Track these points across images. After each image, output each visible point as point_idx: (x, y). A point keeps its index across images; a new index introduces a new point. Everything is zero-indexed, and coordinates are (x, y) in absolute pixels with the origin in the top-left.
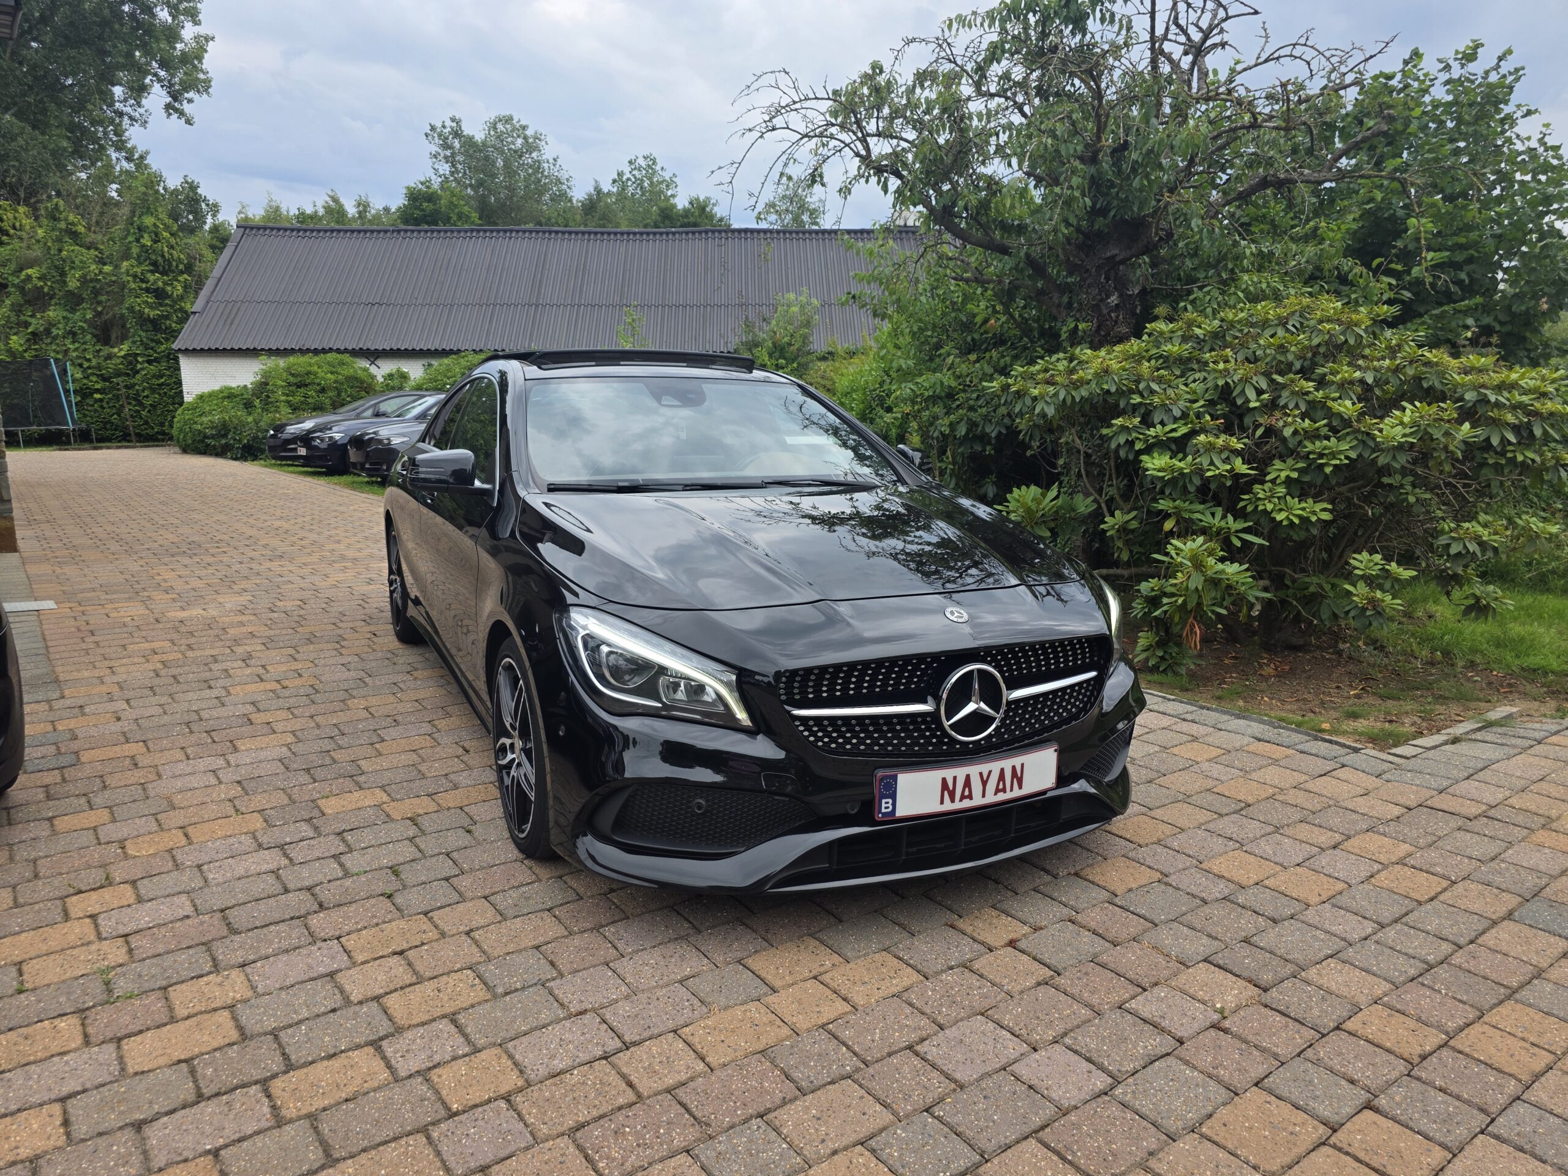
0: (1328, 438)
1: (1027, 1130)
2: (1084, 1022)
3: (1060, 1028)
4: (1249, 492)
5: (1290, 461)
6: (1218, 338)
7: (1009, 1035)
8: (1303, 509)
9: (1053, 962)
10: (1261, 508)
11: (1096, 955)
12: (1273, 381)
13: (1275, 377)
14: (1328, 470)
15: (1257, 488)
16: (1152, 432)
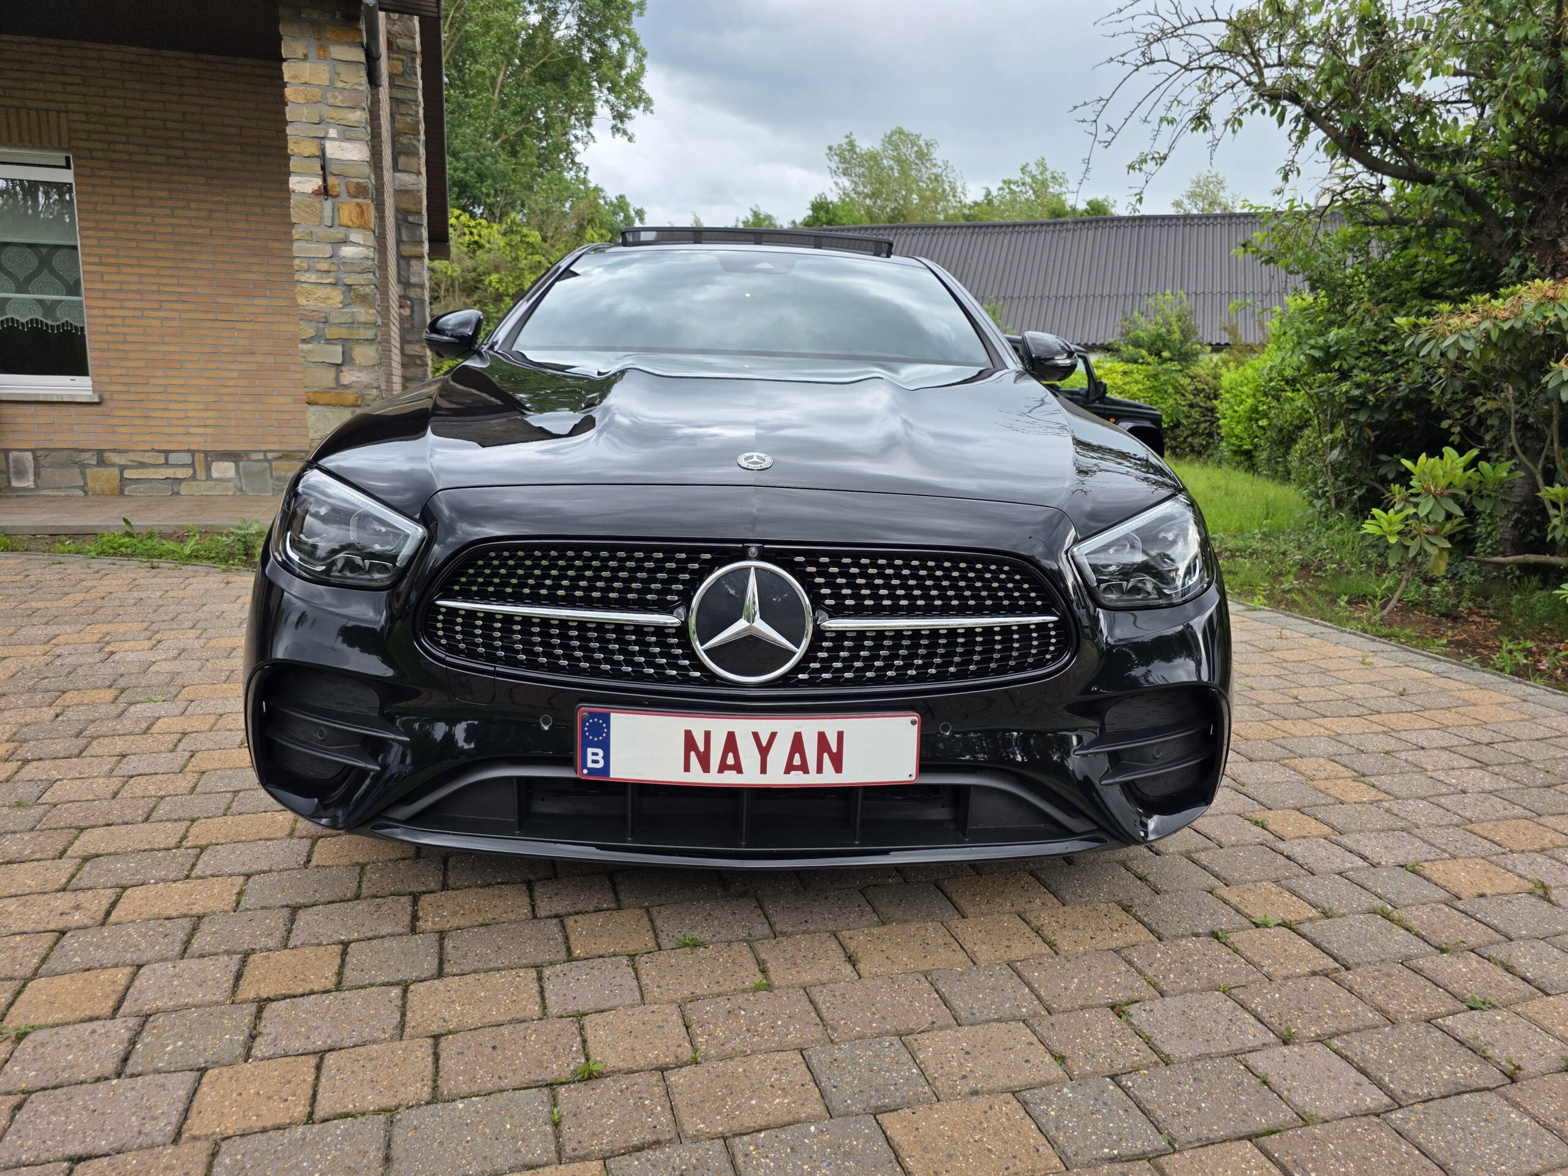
1: (1245, 1129)
2: (1367, 1028)
3: (1329, 1026)
7: (1252, 1020)
9: (1343, 953)
11: (1408, 958)
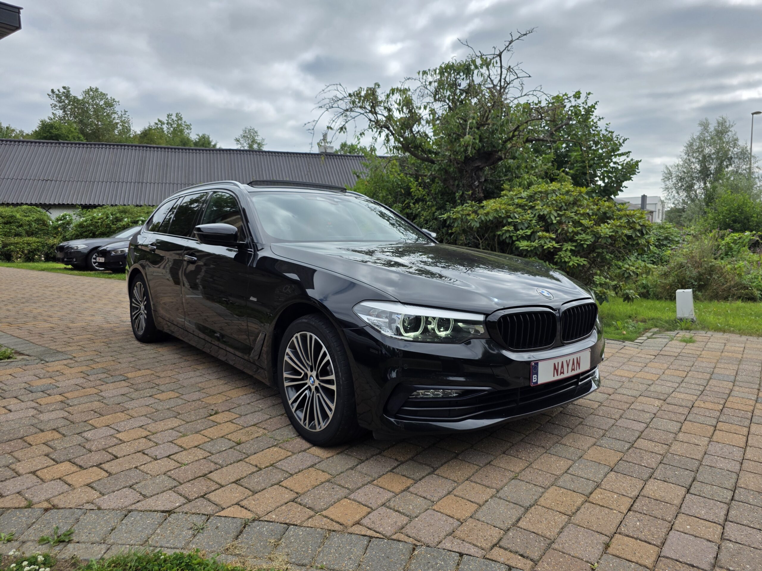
0: (581, 234)
4: (557, 255)
5: (570, 243)
6: (531, 198)
8: (578, 260)
10: (563, 260)
12: (558, 214)
13: (558, 212)
14: (585, 246)
15: (560, 253)
16: (518, 232)
